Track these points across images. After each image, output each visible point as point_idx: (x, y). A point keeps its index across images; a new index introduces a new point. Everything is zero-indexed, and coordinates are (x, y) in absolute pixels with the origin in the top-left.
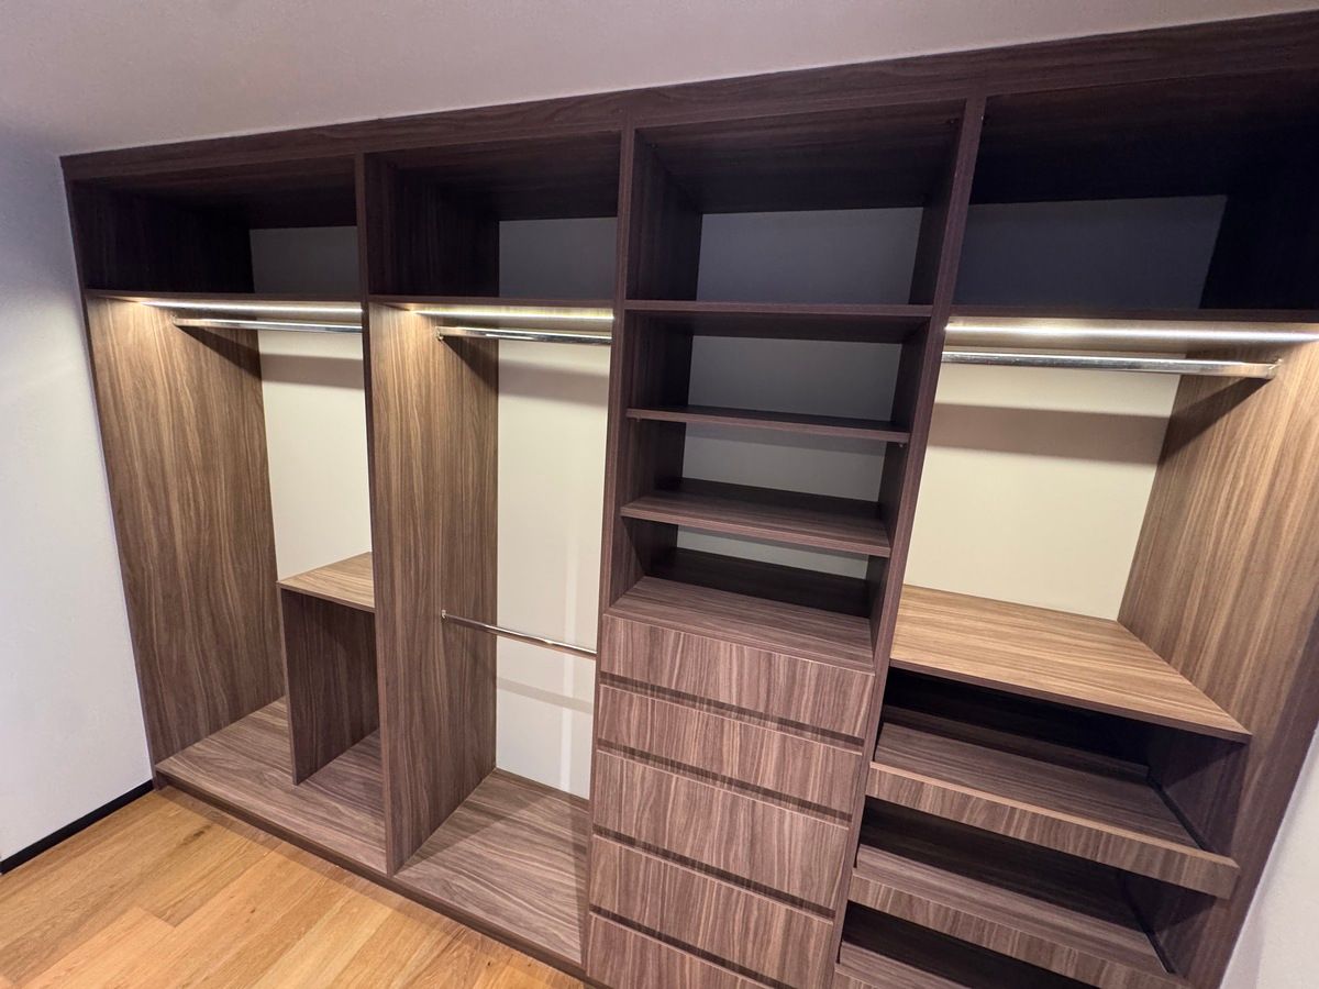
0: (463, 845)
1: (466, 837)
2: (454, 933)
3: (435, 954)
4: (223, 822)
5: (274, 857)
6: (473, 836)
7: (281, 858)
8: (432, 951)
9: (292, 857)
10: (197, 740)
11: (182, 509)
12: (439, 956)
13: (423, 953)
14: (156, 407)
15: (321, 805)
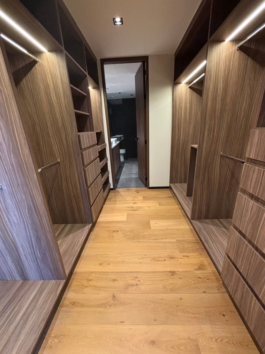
0: (211, 226)
1: (213, 225)
2: (198, 242)
3: (191, 241)
4: (174, 197)
5: (177, 207)
6: (215, 227)
7: (178, 207)
8: (191, 240)
9: (180, 208)
10: (177, 183)
11: (183, 132)
12: (191, 242)
13: (189, 239)
14: (182, 108)
15: (188, 201)
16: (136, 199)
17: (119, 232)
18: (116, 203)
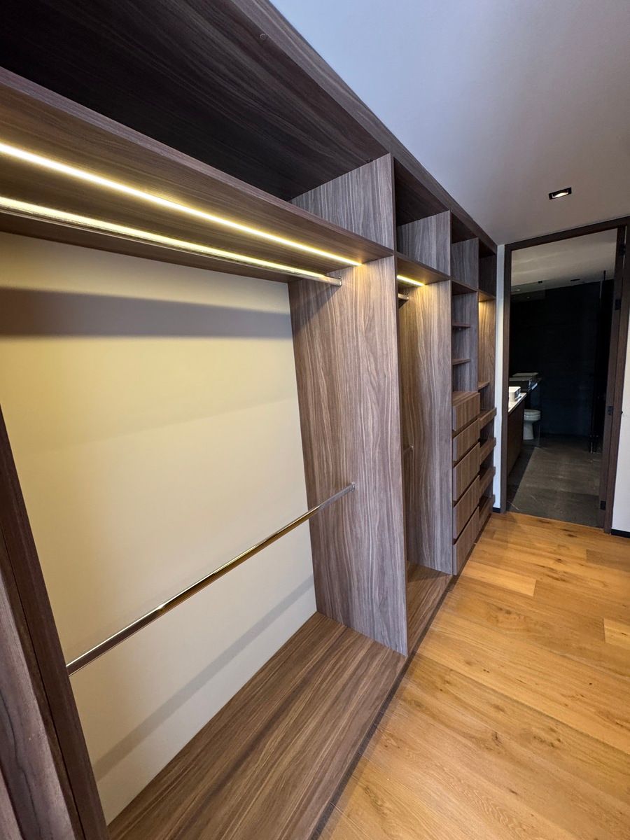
16: (563, 551)
17: (512, 616)
18: (506, 548)
